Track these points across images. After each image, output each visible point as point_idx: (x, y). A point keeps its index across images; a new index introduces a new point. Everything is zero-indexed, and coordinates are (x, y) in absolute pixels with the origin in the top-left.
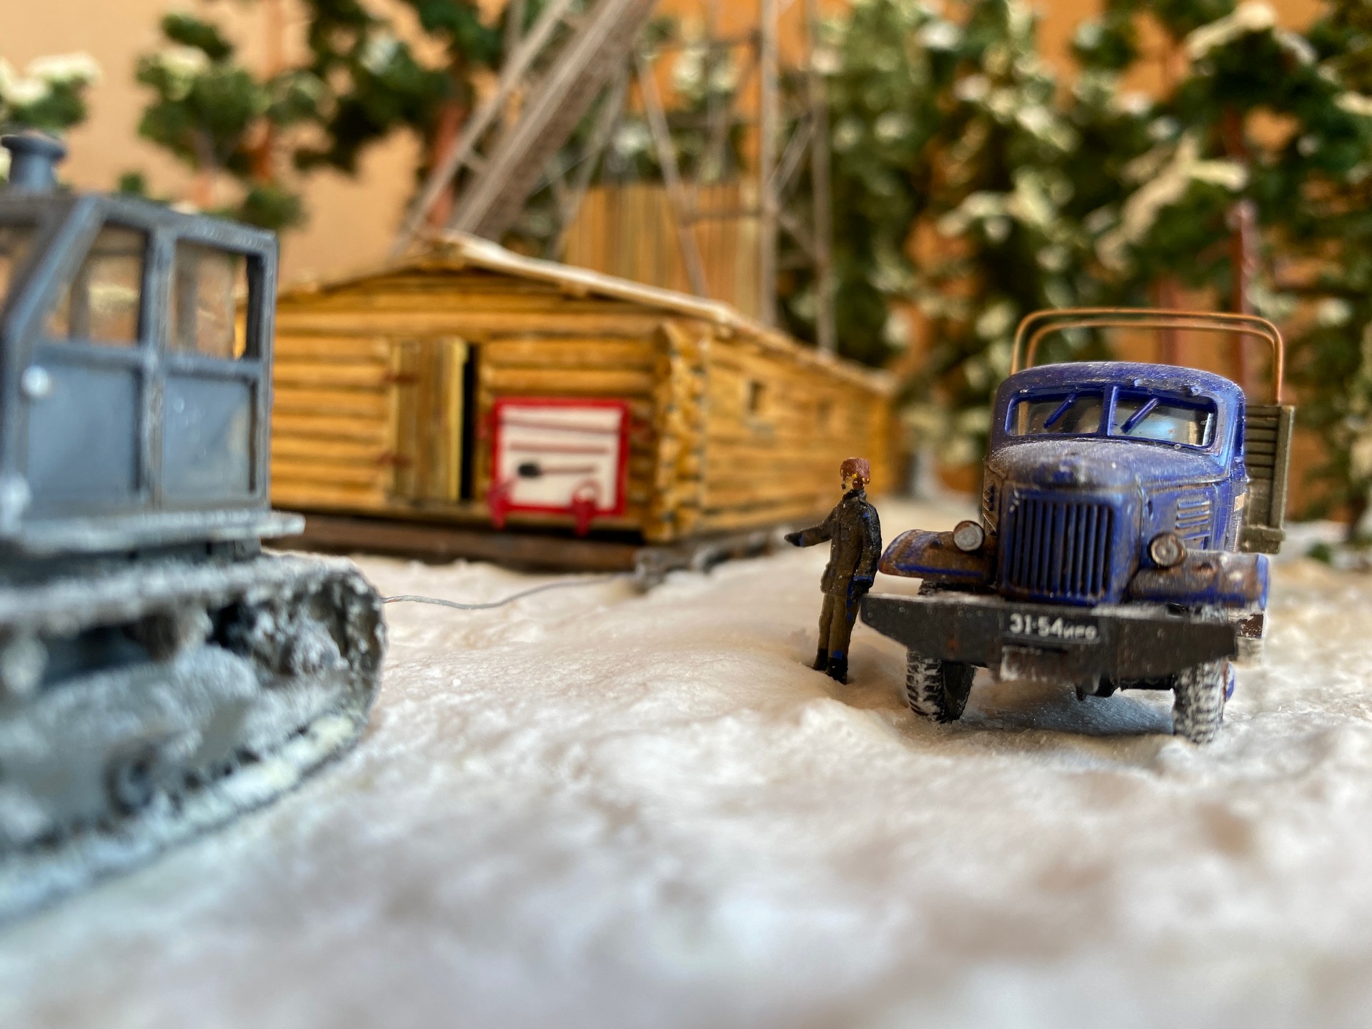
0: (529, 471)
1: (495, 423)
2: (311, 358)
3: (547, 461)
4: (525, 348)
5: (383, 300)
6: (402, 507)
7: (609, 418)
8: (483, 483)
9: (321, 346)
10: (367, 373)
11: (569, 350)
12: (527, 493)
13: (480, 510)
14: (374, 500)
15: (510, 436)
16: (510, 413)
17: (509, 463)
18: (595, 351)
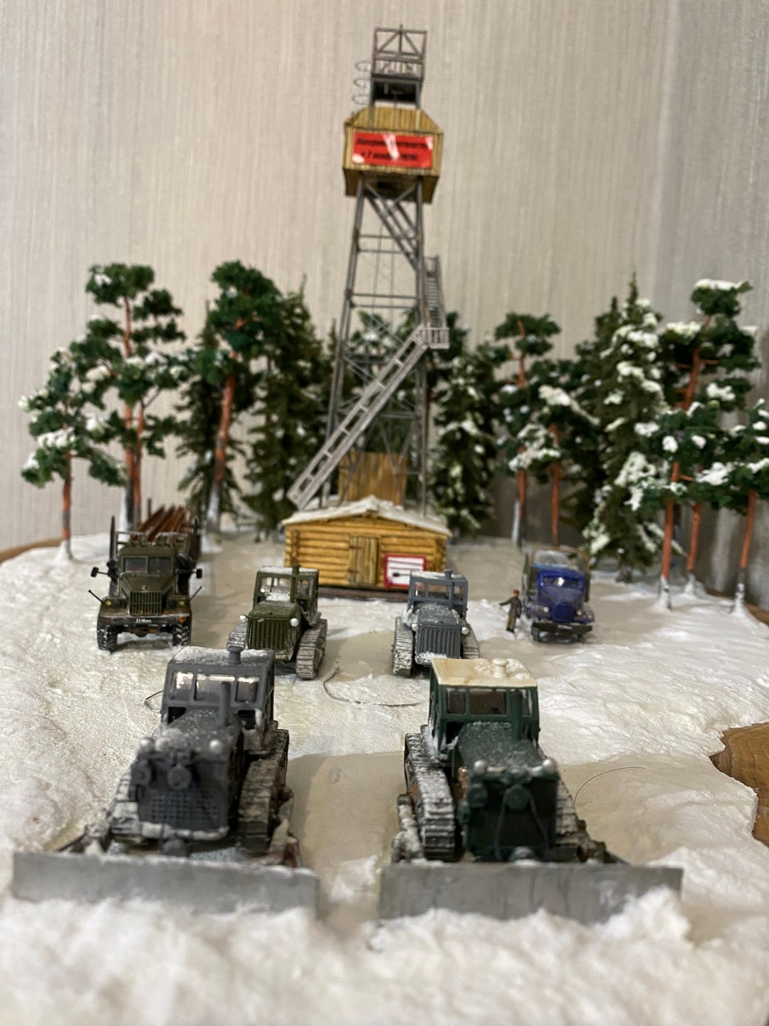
0: (396, 575)
1: (385, 562)
2: (323, 540)
3: (401, 572)
4: (394, 540)
5: (347, 524)
6: (354, 584)
7: (421, 561)
8: (382, 578)
9: (327, 536)
10: (342, 545)
11: (407, 541)
12: (397, 581)
13: (381, 585)
14: (345, 582)
15: (390, 565)
16: (390, 559)
17: (390, 573)
18: (414, 542)
